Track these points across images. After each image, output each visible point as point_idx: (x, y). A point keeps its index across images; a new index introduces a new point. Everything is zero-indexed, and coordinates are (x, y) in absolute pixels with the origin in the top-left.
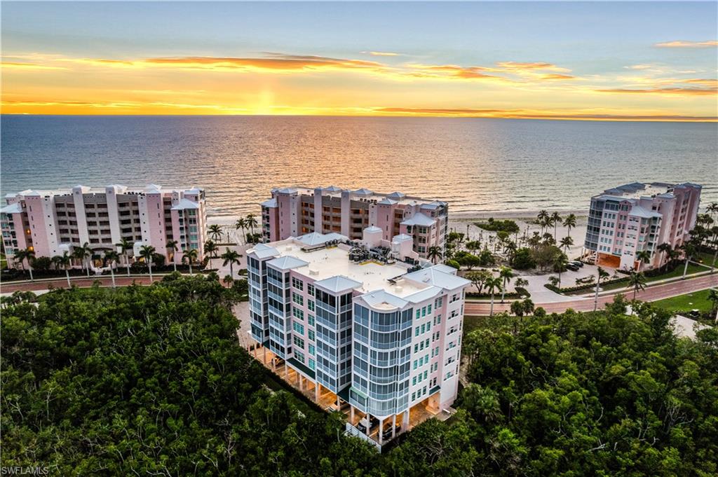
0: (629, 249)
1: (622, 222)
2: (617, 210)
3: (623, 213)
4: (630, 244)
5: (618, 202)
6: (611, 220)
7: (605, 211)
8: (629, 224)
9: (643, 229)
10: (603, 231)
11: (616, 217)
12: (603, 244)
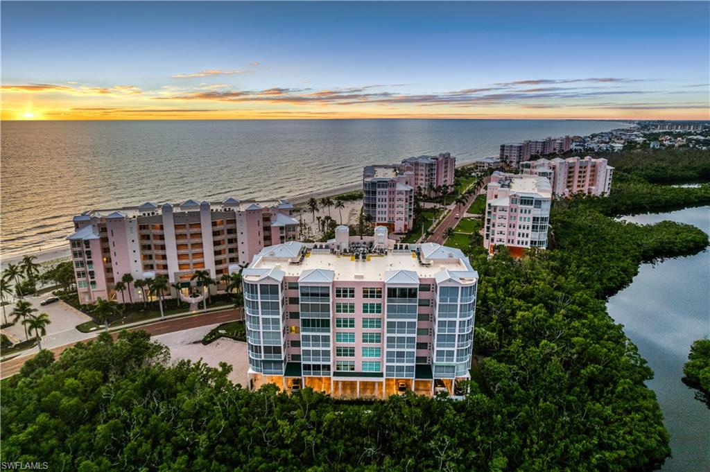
0: (400, 215)
1: (392, 196)
2: (386, 187)
3: (392, 189)
4: (400, 212)
5: (386, 182)
6: (384, 196)
7: (378, 190)
8: (397, 197)
9: (406, 199)
10: (379, 206)
11: (387, 193)
12: (380, 216)
